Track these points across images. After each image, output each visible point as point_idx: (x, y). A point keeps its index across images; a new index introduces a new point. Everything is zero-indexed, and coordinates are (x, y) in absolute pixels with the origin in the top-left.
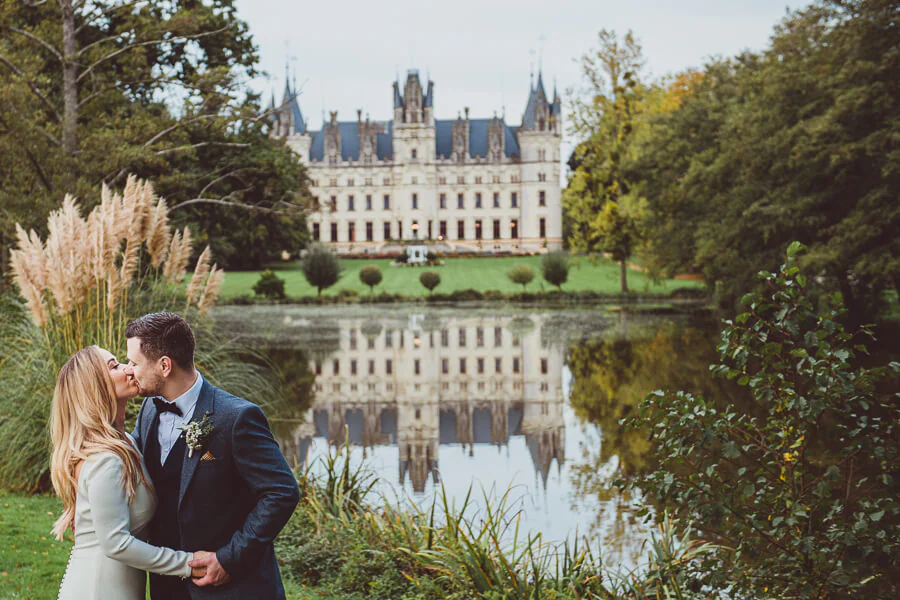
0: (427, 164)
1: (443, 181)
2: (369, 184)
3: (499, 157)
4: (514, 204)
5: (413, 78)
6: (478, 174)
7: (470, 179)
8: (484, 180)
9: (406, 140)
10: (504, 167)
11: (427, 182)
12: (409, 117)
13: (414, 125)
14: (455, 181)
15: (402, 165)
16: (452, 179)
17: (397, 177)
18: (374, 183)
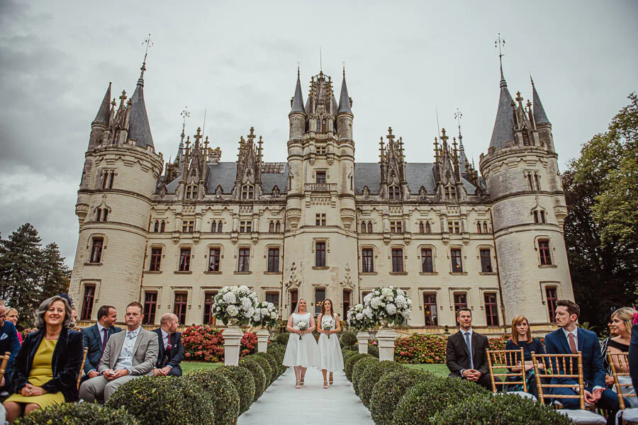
0: (342, 196)
1: (367, 228)
4: (487, 269)
5: (321, 83)
6: (425, 219)
7: (412, 226)
8: (435, 228)
9: (309, 157)
10: (464, 209)
11: (341, 224)
12: (314, 125)
13: (323, 137)
14: (388, 227)
16: (381, 224)
17: (292, 214)
18: (255, 228)
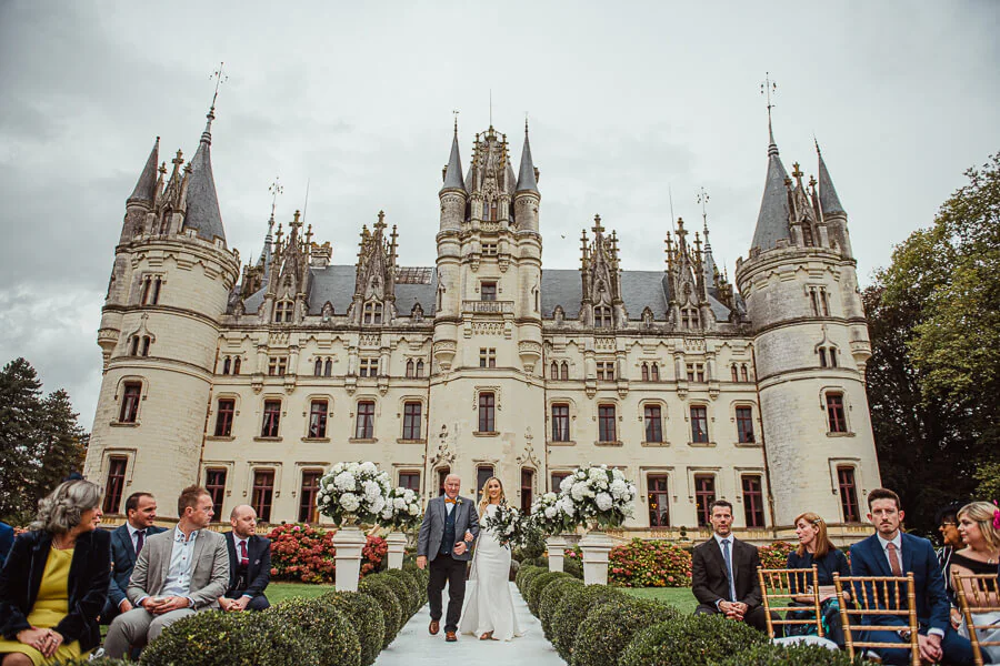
2: (369, 370)
3: (700, 320)
4: (747, 437)
5: (491, 145)
6: (650, 358)
7: (630, 369)
9: (470, 260)
10: (712, 344)
11: (519, 365)
12: (478, 209)
13: (493, 227)
14: (592, 371)
15: (457, 321)
16: (581, 367)
17: (442, 348)
18: (383, 369)
